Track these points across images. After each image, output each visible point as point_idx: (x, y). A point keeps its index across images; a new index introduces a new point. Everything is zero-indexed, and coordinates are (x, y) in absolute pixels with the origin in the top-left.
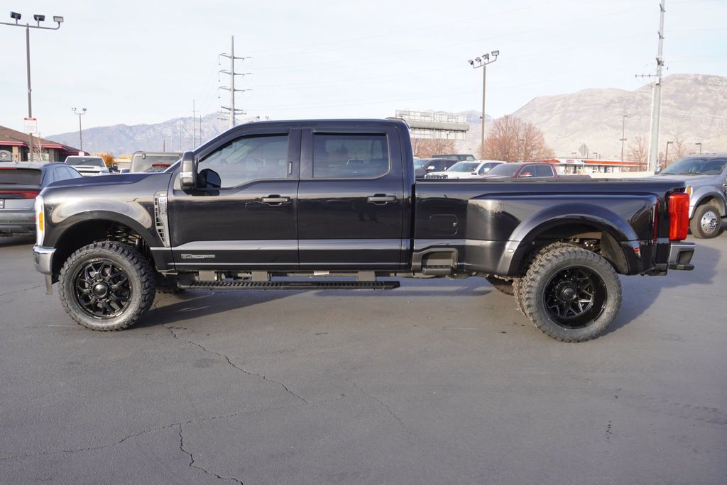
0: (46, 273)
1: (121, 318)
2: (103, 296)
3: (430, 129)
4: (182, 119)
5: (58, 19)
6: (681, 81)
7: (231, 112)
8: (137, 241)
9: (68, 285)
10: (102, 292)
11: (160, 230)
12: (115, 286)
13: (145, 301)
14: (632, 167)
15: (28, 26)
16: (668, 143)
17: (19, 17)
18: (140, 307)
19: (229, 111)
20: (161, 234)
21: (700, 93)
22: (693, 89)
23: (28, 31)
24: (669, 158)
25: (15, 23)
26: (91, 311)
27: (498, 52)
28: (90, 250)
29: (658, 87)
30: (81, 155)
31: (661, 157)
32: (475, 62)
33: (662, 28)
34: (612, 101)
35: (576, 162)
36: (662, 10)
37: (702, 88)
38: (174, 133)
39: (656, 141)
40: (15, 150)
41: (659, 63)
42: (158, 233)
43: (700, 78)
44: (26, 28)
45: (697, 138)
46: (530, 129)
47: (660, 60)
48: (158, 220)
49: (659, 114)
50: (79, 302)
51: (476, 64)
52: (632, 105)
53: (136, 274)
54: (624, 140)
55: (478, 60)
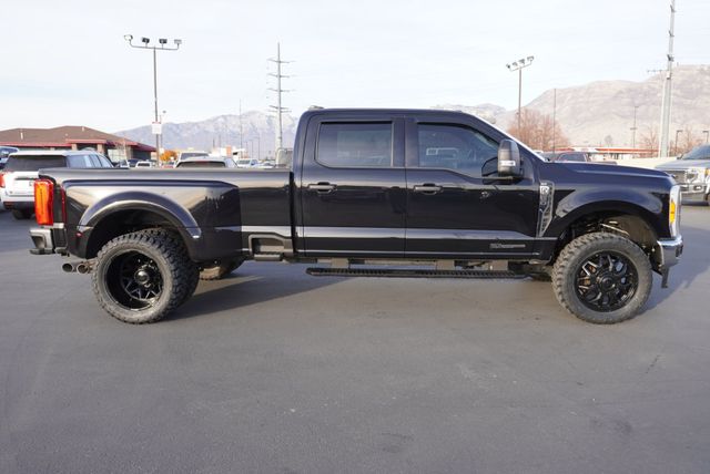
4: (224, 117)
5: (178, 42)
6: (687, 72)
7: (278, 110)
14: (644, 154)
15: (155, 48)
16: (678, 131)
19: (275, 109)
21: (706, 83)
22: (698, 79)
23: (155, 52)
24: (678, 146)
25: (145, 46)
27: (533, 57)
29: (669, 80)
31: (671, 145)
32: (511, 66)
33: (672, 27)
34: (621, 92)
35: (590, 150)
36: (673, 11)
37: (708, 78)
38: (216, 129)
39: (666, 130)
40: (100, 147)
41: (670, 59)
44: (153, 50)
47: (670, 56)
49: (669, 105)
51: (513, 67)
52: (640, 96)
54: (635, 129)
55: (515, 64)
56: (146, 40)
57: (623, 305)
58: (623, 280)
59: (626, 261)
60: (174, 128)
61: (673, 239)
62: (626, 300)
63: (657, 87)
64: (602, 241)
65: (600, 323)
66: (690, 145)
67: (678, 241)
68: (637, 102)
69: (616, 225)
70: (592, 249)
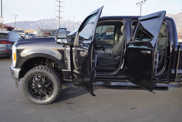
0: (16, 79)
1: (48, 99)
2: (41, 90)
4: (44, 20)
7: (59, 18)
8: (53, 65)
9: (26, 85)
10: (41, 88)
11: (66, 62)
12: (46, 86)
13: (59, 92)
18: (57, 95)
19: (58, 18)
20: (67, 64)
26: (36, 96)
28: (36, 70)
30: (15, 29)
42: (66, 64)
48: (66, 58)
50: (30, 92)
53: (56, 81)
55: (139, 3)
60: (28, 23)
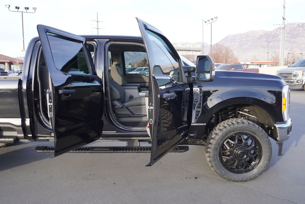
3: (185, 50)
5: (35, 9)
6: (292, 26)
14: (273, 64)
15: (22, 12)
16: (288, 53)
17: (19, 8)
21: (301, 31)
22: (297, 29)
23: (22, 14)
24: (289, 60)
25: (17, 11)
27: (217, 17)
29: (284, 29)
31: (285, 60)
32: (207, 22)
37: (301, 29)
39: (283, 53)
40: (6, 64)
41: (284, 19)
43: (300, 24)
44: (22, 13)
45: (300, 51)
46: (227, 49)
47: (284, 18)
49: (284, 41)
52: (271, 37)
54: (268, 53)
56: (17, 8)
57: (253, 169)
58: (252, 152)
59: (254, 138)
61: (285, 123)
62: (255, 165)
63: (278, 33)
64: (237, 125)
65: (237, 182)
66: (294, 60)
67: (289, 123)
68: (269, 40)
69: (248, 112)
70: (230, 132)
